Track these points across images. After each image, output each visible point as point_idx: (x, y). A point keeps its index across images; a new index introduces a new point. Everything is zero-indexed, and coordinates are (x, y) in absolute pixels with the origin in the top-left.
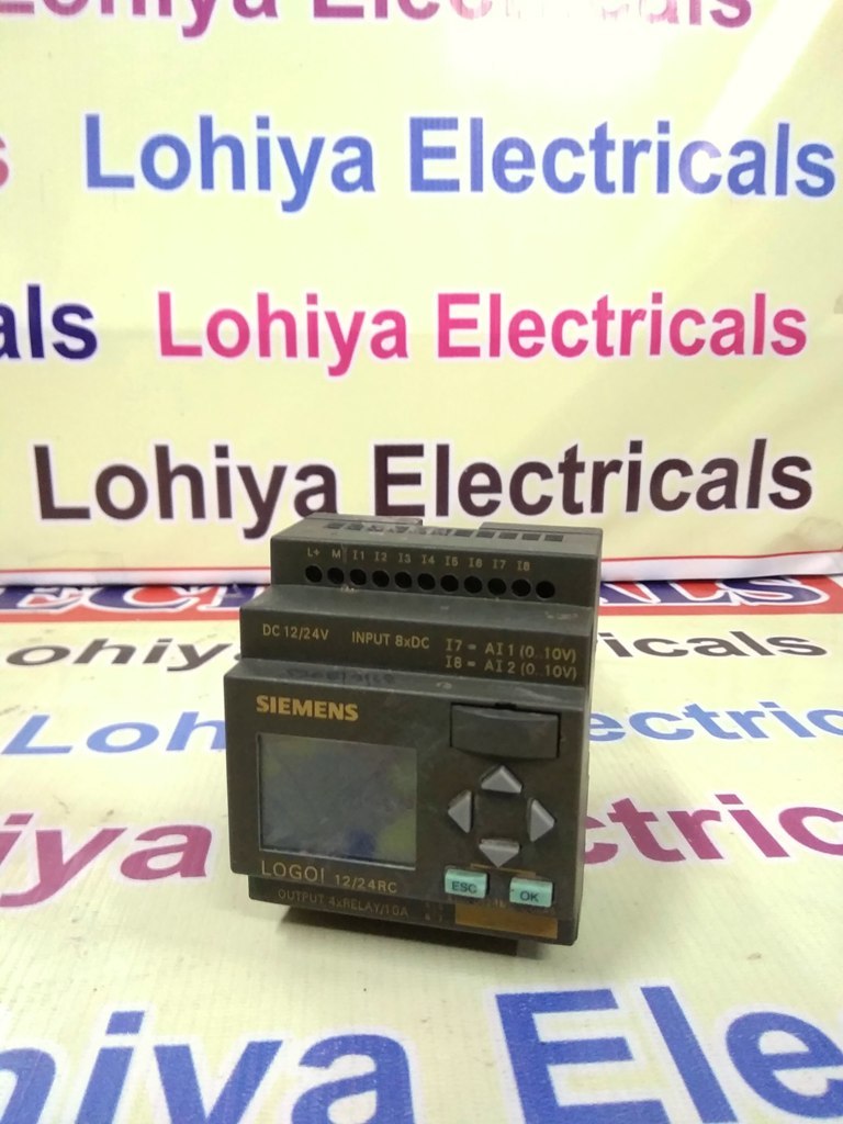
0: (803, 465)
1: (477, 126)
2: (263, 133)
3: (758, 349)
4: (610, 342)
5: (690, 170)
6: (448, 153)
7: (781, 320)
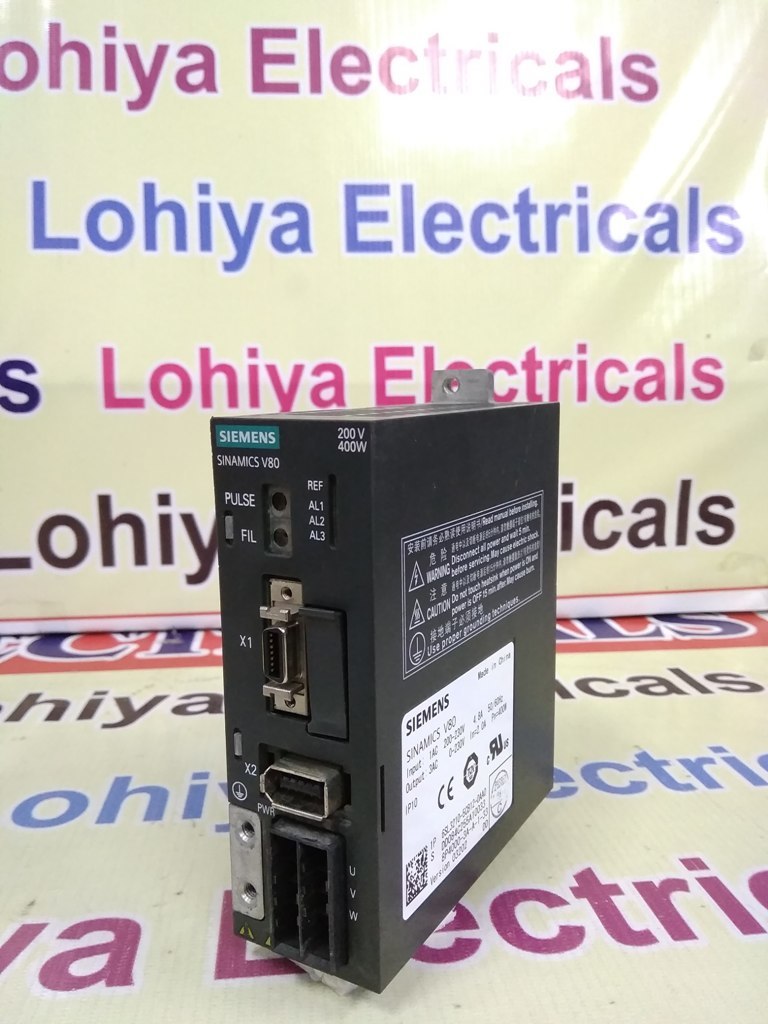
0: (727, 503)
1: (407, 191)
2: (204, 198)
3: (679, 394)
4: (538, 391)
5: (608, 231)
6: (381, 216)
7: (700, 367)
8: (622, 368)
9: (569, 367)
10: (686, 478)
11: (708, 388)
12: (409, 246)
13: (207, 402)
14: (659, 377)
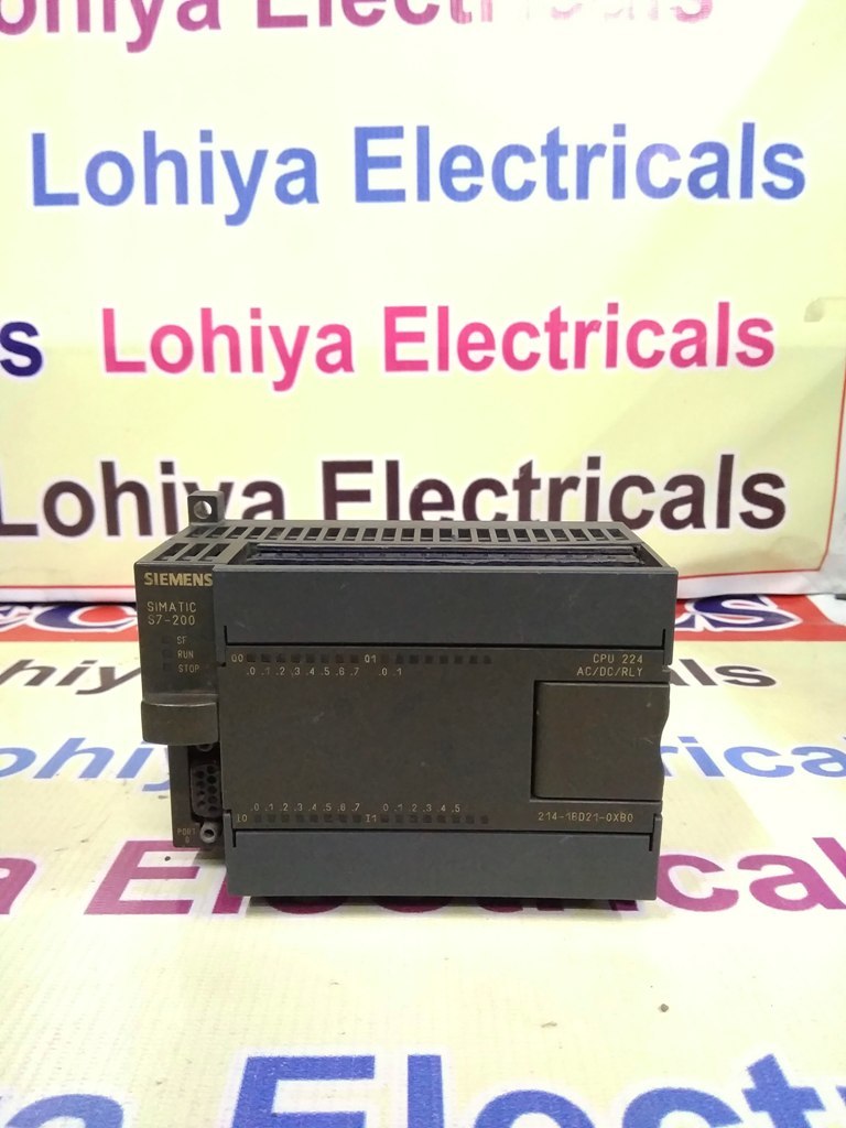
0: (776, 482)
1: (423, 134)
2: (206, 147)
3: (722, 360)
4: (563, 355)
5: (647, 174)
6: (394, 162)
7: (747, 329)
8: (657, 329)
9: (597, 330)
10: (727, 452)
11: (755, 353)
12: (423, 194)
13: (209, 365)
14: (700, 341)
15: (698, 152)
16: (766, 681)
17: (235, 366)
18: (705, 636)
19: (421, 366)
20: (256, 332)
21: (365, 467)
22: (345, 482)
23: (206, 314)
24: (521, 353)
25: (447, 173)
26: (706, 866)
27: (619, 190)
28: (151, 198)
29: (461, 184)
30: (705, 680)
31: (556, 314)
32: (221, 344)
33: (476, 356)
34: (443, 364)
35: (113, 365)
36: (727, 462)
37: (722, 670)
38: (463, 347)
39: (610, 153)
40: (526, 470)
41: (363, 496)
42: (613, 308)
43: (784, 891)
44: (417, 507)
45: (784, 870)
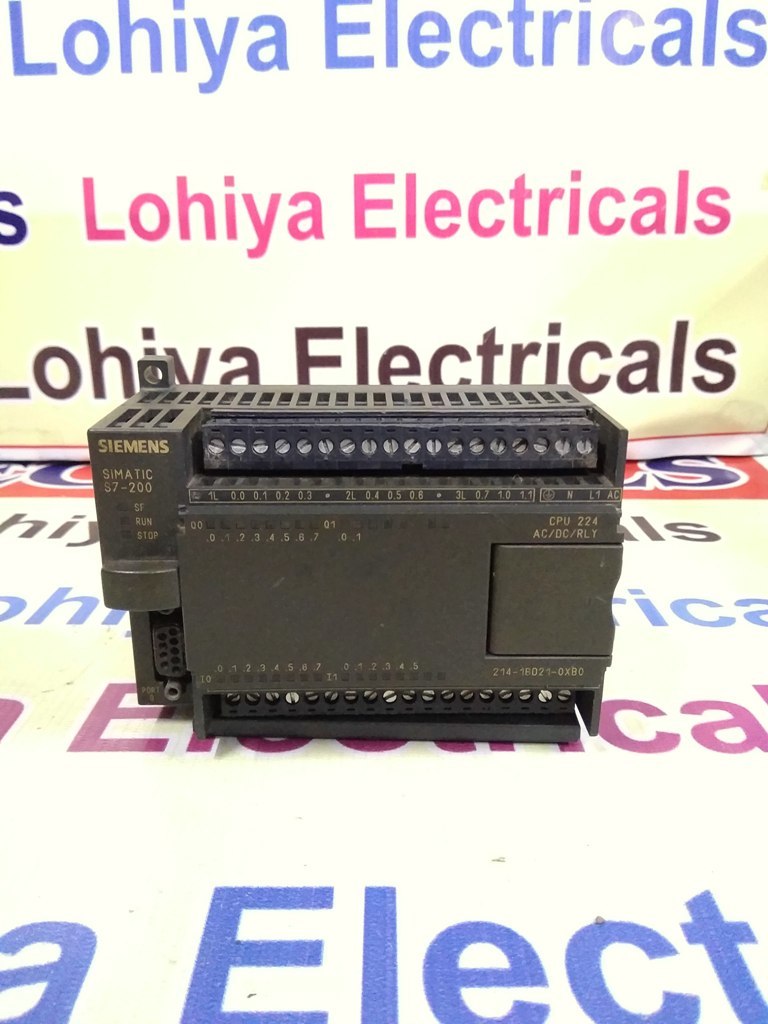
0: (728, 347)
1: (391, 2)
2: (179, 14)
3: (680, 228)
4: (527, 223)
5: (612, 41)
6: (362, 28)
7: (705, 197)
8: (619, 197)
9: (561, 197)
10: (683, 318)
11: (712, 221)
12: (392, 60)
13: (185, 234)
14: (659, 209)
15: (662, 18)
16: (712, 537)
17: (211, 234)
18: (656, 494)
19: (389, 233)
20: (230, 200)
21: (336, 333)
22: (317, 347)
23: (182, 183)
24: (486, 222)
25: (415, 40)
26: (650, 711)
27: (584, 57)
28: (126, 66)
29: (429, 50)
30: (654, 536)
31: (520, 181)
32: (196, 211)
33: (442, 223)
34: (411, 231)
35: (94, 233)
36: (682, 329)
37: (671, 527)
38: (431, 215)
39: (575, 19)
40: (490, 336)
41: (334, 362)
42: (576, 176)
43: (723, 735)
44: (386, 372)
45: (725, 715)
